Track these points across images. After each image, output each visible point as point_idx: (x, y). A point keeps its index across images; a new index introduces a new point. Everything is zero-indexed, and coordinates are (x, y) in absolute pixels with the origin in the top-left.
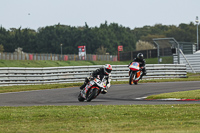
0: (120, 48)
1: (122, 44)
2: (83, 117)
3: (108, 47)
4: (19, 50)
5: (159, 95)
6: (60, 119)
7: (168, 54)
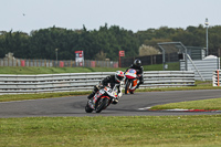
0: (122, 53)
1: (123, 49)
2: (80, 130)
3: (109, 52)
4: (10, 55)
5: (165, 106)
6: (55, 132)
7: (175, 60)
